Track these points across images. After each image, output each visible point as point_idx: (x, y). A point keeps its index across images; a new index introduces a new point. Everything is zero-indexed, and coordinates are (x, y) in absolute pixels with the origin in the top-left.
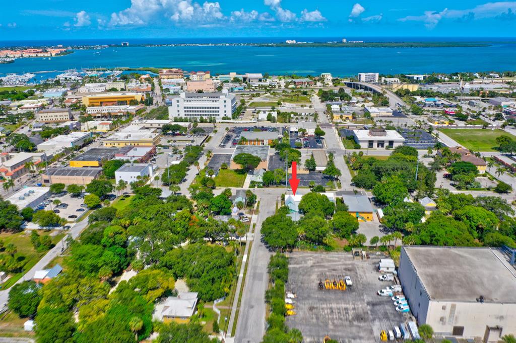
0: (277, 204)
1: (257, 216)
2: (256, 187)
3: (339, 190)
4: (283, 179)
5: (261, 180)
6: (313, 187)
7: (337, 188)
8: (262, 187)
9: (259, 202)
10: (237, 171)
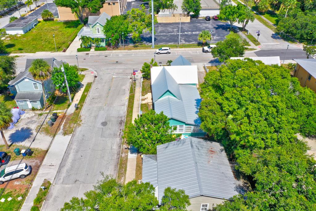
0: (132, 90)
1: (68, 138)
2: (92, 50)
3: (258, 48)
4: (145, 31)
5: (101, 35)
6: (207, 44)
7: (251, 43)
8: (104, 49)
9: (89, 85)
10: (68, 24)
